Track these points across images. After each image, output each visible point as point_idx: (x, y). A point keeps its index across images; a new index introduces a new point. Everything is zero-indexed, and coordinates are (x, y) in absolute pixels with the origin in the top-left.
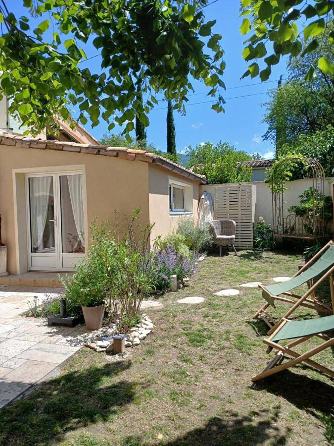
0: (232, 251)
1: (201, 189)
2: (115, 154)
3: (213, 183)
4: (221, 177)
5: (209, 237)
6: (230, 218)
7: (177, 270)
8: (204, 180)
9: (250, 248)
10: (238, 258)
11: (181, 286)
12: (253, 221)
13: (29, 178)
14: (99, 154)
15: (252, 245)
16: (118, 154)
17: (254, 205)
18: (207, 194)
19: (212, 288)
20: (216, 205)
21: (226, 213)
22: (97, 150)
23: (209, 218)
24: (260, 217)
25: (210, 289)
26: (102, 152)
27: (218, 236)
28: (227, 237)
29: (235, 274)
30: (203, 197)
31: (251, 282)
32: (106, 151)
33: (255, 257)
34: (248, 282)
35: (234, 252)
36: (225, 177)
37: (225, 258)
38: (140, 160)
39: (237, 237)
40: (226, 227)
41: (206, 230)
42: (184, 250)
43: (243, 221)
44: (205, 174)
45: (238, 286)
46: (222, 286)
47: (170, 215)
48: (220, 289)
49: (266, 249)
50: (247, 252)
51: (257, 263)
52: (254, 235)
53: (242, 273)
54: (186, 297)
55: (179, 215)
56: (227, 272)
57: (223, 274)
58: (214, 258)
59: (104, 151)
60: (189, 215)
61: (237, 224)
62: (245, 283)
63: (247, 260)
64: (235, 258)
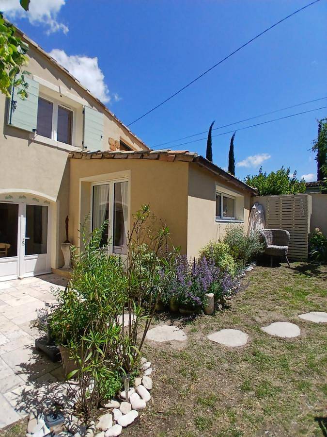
0: (285, 261)
1: (253, 200)
2: (156, 156)
3: (265, 194)
4: (274, 189)
5: (259, 246)
6: (283, 228)
7: (217, 286)
8: (256, 192)
9: (305, 260)
10: (292, 272)
11: (220, 307)
12: (309, 232)
13: (93, 187)
14: (142, 158)
15: (307, 257)
16: (159, 156)
17: (310, 216)
18: (259, 205)
19: (260, 317)
20: (268, 214)
21: (278, 223)
22: (140, 155)
23: (260, 227)
24: (317, 229)
25: (258, 319)
26: (146, 156)
27: (270, 246)
28: (280, 247)
29: (290, 294)
30: (254, 207)
31: (315, 311)
32: (149, 154)
33: (312, 272)
34: (310, 311)
35: (287, 264)
36: (278, 189)
37: (276, 269)
38: (180, 161)
39: (291, 248)
40: (278, 238)
41: (256, 239)
42: (228, 262)
43: (296, 232)
44: (258, 187)
45: (296, 318)
46: (274, 315)
47: (216, 221)
48: (271, 320)
49: (323, 262)
50: (301, 265)
51: (315, 280)
52: (309, 246)
53: (300, 294)
54: (223, 328)
55: (228, 222)
56: (280, 291)
57: (275, 293)
58: (264, 268)
59: (146, 155)
60: (239, 224)
61: (291, 234)
62: (305, 312)
63: (303, 275)
64: (288, 271)
